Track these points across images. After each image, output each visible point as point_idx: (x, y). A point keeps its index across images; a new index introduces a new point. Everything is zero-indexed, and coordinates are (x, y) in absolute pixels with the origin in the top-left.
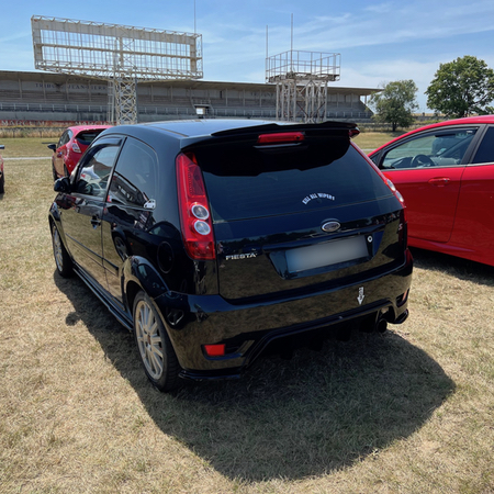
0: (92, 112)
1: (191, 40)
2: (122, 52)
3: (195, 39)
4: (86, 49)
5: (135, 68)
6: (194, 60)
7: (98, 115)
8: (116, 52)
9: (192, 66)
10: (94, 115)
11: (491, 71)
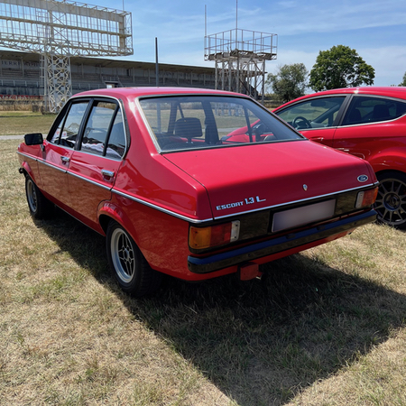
0: (5, 86)
1: (120, 18)
2: (53, 25)
3: (123, 17)
4: (16, 20)
5: (67, 41)
6: (123, 37)
7: (12, 89)
8: (47, 24)
9: (121, 43)
10: (7, 89)
11: (360, 59)
